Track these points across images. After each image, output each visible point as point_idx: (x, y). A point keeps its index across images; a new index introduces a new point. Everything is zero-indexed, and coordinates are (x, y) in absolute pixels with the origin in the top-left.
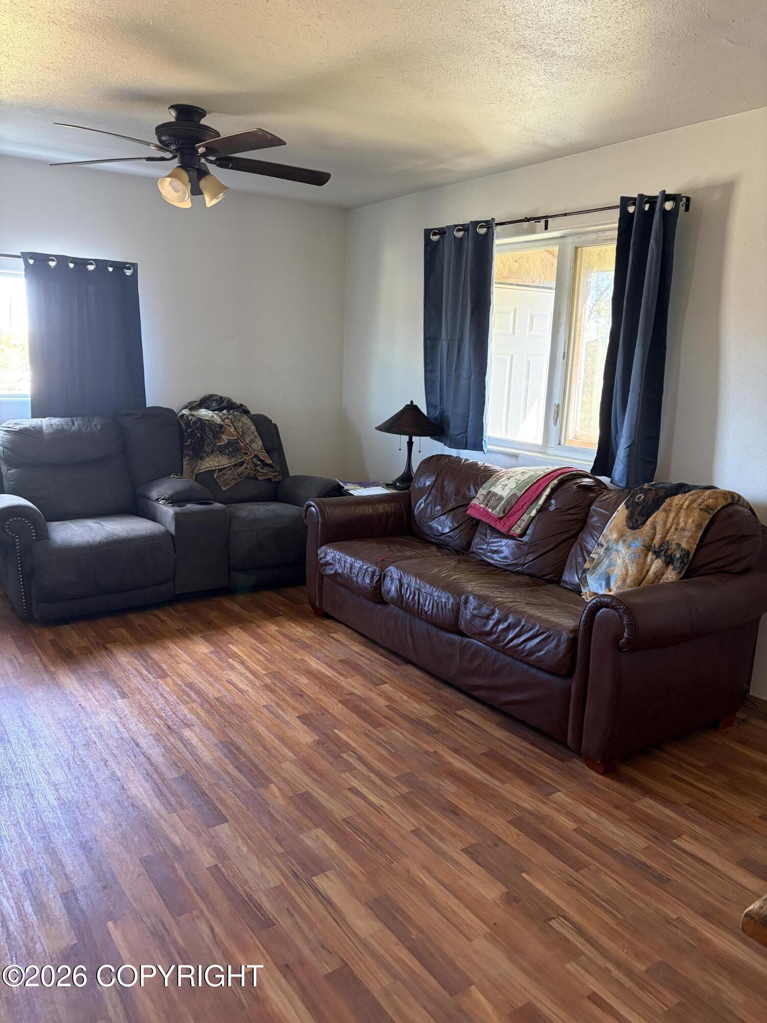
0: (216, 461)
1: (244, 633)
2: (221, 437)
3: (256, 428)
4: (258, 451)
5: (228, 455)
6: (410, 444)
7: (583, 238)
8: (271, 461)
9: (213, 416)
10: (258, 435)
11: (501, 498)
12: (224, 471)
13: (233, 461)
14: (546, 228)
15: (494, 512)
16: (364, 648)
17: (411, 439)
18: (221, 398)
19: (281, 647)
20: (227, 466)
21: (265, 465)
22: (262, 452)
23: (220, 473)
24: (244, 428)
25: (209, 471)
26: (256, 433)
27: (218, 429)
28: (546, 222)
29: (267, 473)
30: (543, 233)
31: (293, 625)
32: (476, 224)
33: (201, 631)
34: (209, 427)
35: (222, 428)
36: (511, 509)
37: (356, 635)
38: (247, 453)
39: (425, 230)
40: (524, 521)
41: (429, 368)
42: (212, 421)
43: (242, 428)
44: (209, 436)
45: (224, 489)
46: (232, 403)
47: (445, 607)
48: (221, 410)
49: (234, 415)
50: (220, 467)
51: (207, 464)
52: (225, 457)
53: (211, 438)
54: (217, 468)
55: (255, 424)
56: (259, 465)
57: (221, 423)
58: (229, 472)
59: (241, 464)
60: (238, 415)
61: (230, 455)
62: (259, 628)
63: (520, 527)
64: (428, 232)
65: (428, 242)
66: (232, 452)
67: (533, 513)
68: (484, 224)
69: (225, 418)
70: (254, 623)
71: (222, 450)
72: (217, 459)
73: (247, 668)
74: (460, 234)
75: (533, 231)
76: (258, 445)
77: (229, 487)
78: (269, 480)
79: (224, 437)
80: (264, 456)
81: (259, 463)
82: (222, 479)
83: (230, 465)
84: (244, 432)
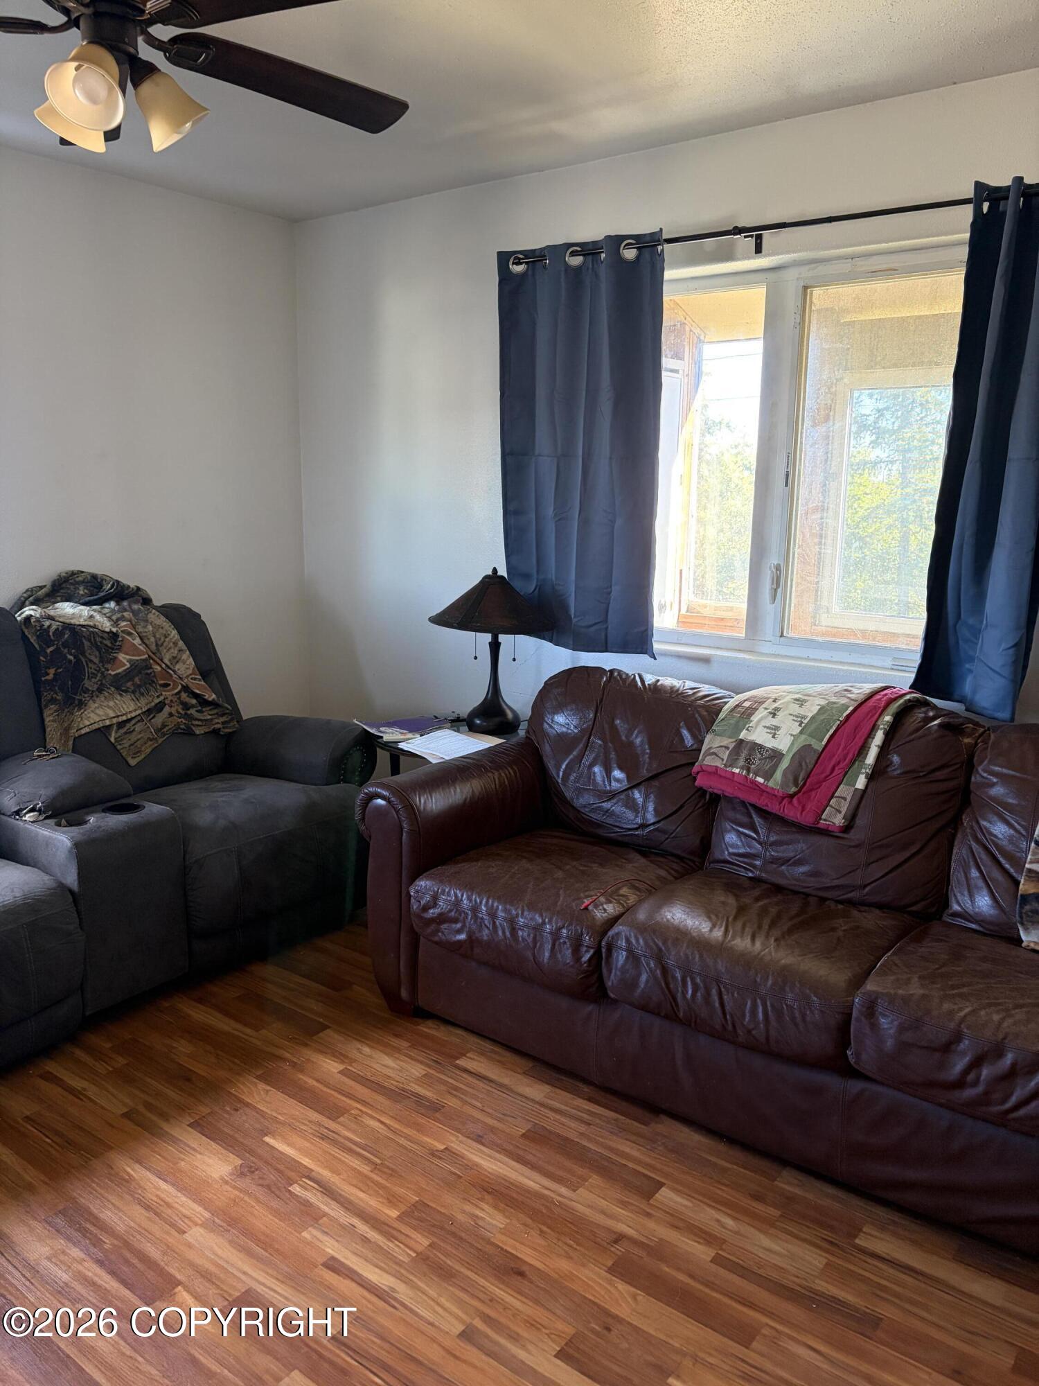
0: (109, 707)
1: (280, 1095)
2: (116, 658)
3: (179, 633)
4: (187, 677)
5: (134, 692)
6: (495, 647)
7: (822, 270)
8: (214, 696)
9: (91, 617)
10: (185, 648)
11: (776, 755)
12: (128, 725)
13: (144, 704)
14: (758, 249)
15: (771, 784)
16: (547, 1088)
17: (495, 638)
18: (94, 577)
19: (382, 1122)
20: (133, 715)
21: (204, 703)
22: (195, 679)
23: (122, 731)
24: (158, 636)
25: (99, 729)
26: (181, 643)
27: (108, 643)
28: (759, 238)
29: (212, 720)
30: (754, 258)
31: (366, 1050)
32: (616, 241)
33: (182, 1109)
34: (89, 640)
35: (116, 641)
36: (809, 776)
37: (508, 1056)
38: (166, 685)
39: (499, 254)
40: (845, 799)
41: (511, 508)
42: (95, 627)
43: (155, 636)
44: (93, 658)
45: (133, 762)
46: (124, 585)
47: (804, 1020)
48: (100, 602)
49: (133, 612)
50: (120, 719)
51: (92, 715)
52: (127, 697)
53: (96, 660)
54: (115, 721)
55: (177, 627)
56: (193, 706)
57: (114, 630)
58: (138, 727)
59: (159, 707)
60: (140, 609)
61: (137, 692)
62: (302, 1071)
63: (840, 812)
64: (504, 258)
65: (505, 277)
66: (139, 686)
67: (861, 783)
68: (633, 242)
69: (118, 620)
70: (284, 1060)
71: (120, 684)
72: (111, 704)
73: (347, 1205)
74: (576, 261)
75: (729, 256)
76: (186, 666)
77: (143, 756)
78: (215, 732)
79: (122, 657)
80: (199, 686)
81: (194, 701)
82: (126, 743)
83: (139, 712)
84: (160, 643)
